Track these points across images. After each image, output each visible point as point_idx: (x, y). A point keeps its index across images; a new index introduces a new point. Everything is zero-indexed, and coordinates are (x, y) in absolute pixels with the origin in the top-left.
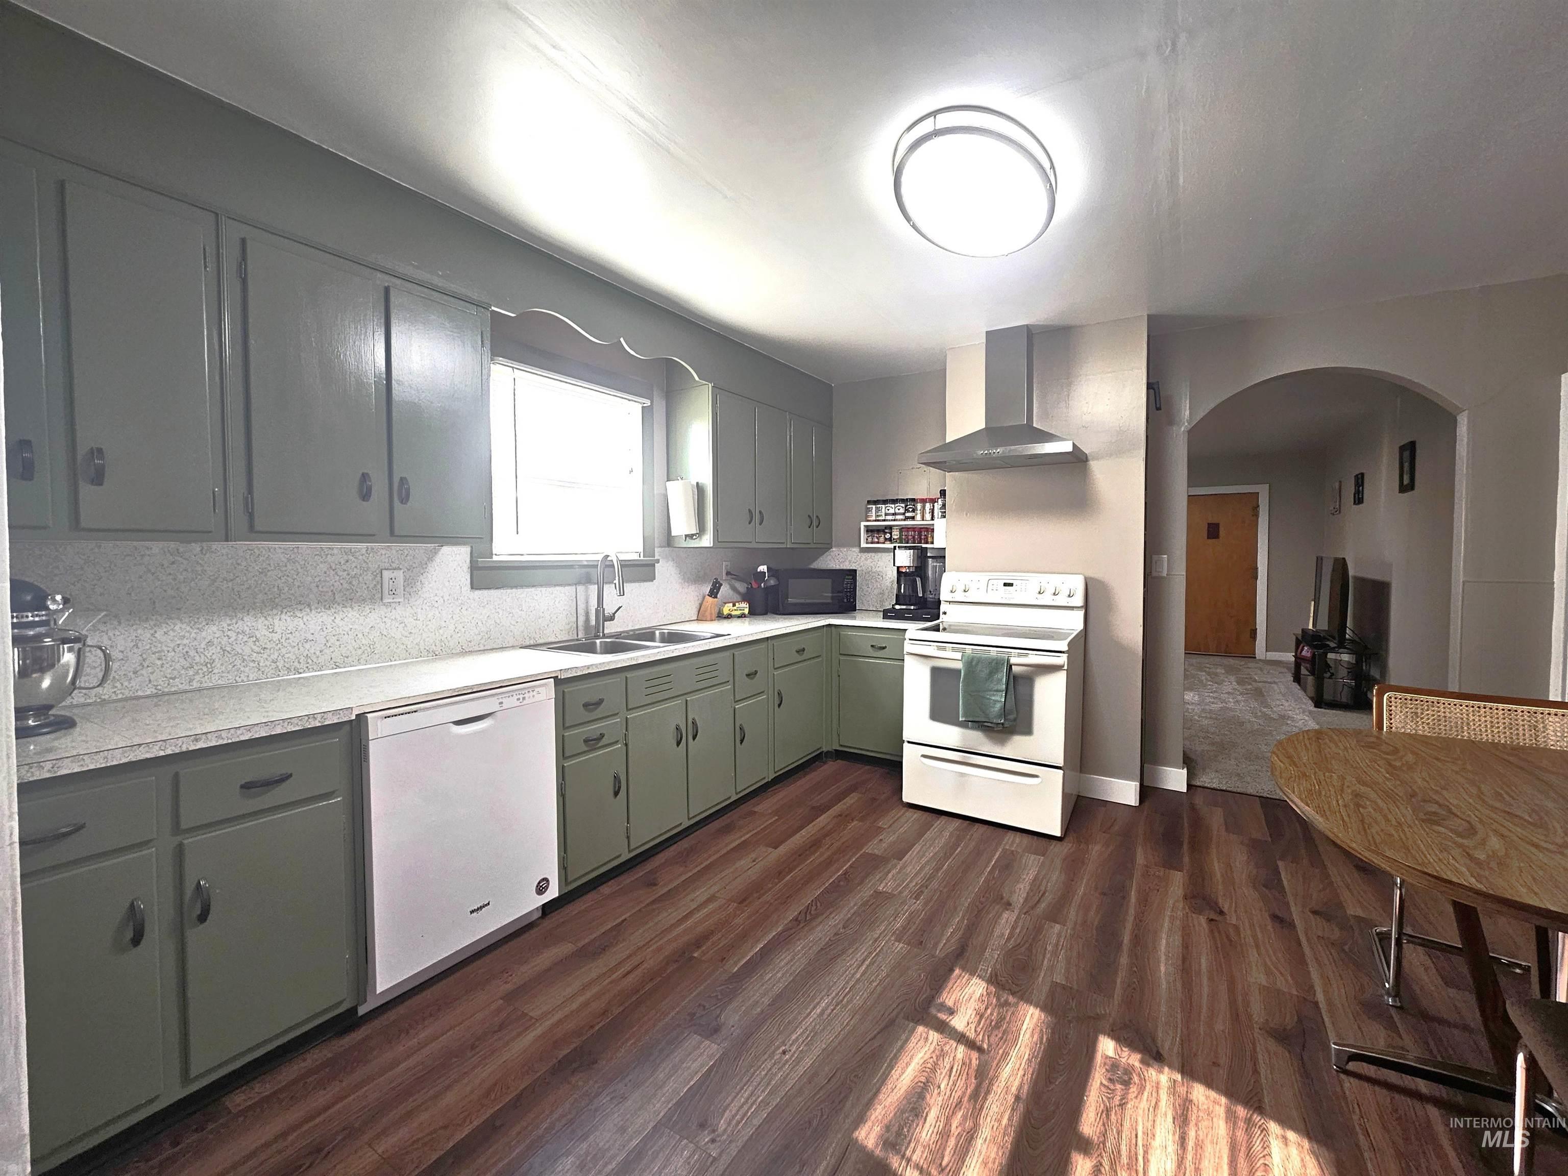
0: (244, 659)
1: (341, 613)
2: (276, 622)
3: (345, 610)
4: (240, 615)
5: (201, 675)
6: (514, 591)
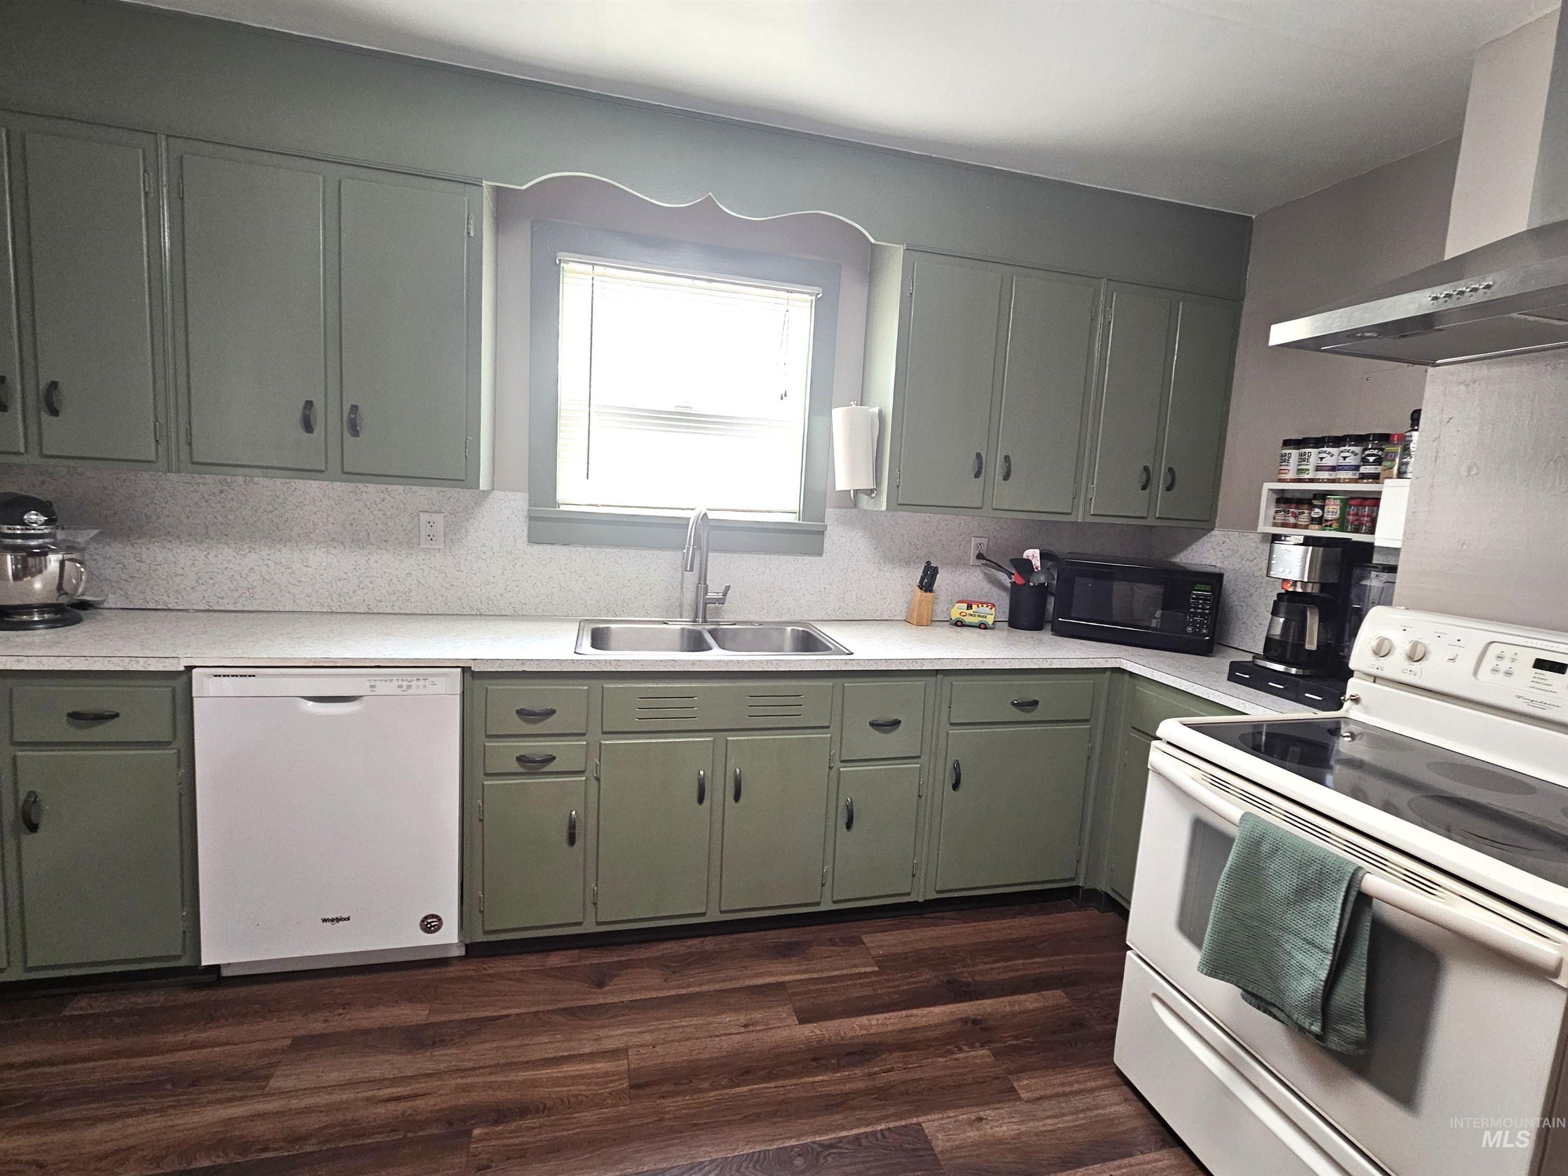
0: (281, 590)
1: (375, 554)
2: (311, 556)
3: (379, 551)
4: (278, 546)
5: (244, 599)
6: (589, 549)
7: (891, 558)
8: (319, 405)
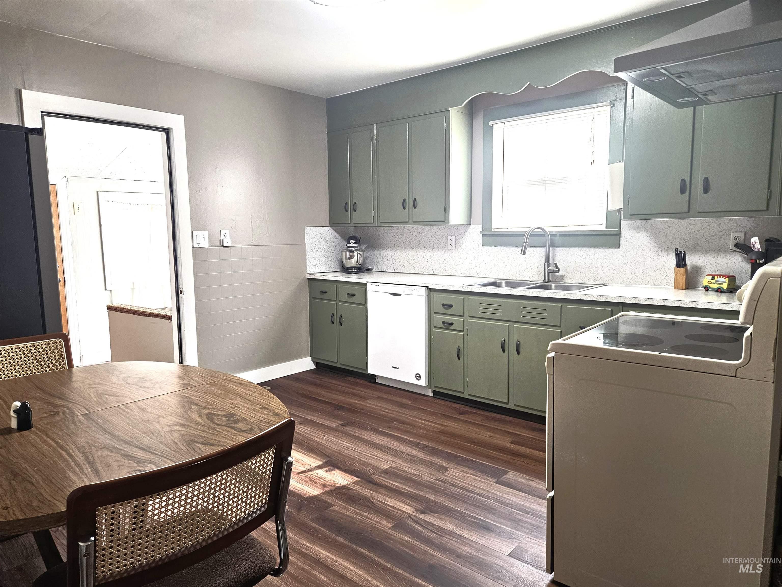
2: (419, 253)
6: (505, 248)
7: (666, 248)
8: (407, 200)
